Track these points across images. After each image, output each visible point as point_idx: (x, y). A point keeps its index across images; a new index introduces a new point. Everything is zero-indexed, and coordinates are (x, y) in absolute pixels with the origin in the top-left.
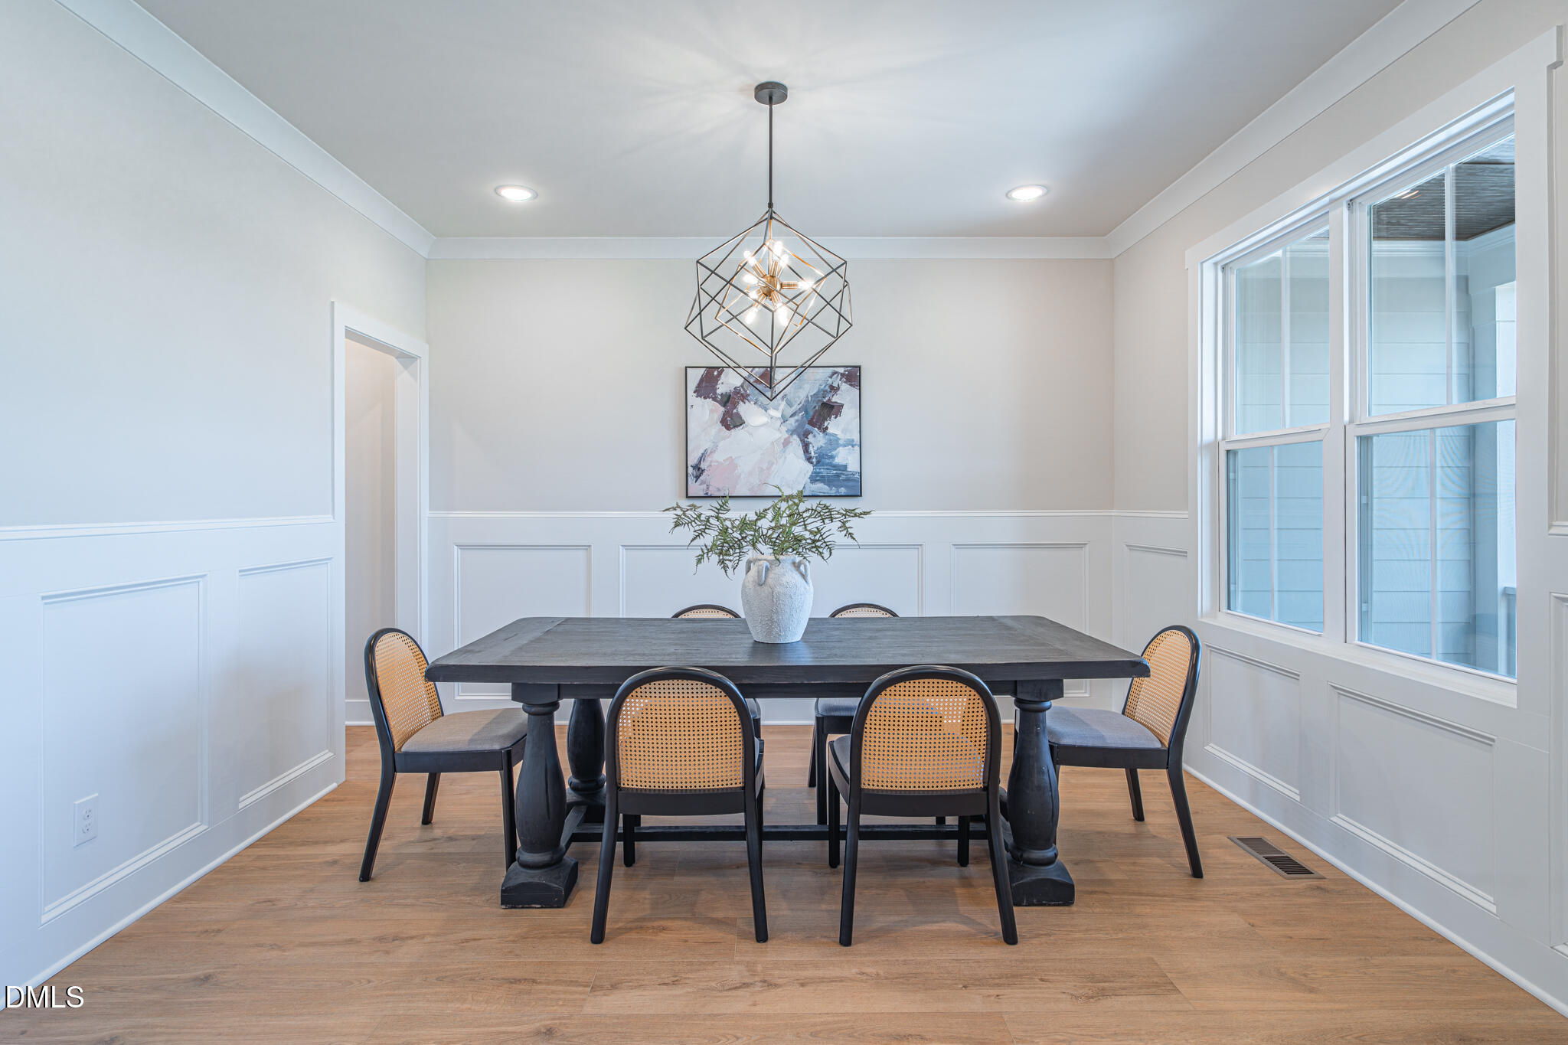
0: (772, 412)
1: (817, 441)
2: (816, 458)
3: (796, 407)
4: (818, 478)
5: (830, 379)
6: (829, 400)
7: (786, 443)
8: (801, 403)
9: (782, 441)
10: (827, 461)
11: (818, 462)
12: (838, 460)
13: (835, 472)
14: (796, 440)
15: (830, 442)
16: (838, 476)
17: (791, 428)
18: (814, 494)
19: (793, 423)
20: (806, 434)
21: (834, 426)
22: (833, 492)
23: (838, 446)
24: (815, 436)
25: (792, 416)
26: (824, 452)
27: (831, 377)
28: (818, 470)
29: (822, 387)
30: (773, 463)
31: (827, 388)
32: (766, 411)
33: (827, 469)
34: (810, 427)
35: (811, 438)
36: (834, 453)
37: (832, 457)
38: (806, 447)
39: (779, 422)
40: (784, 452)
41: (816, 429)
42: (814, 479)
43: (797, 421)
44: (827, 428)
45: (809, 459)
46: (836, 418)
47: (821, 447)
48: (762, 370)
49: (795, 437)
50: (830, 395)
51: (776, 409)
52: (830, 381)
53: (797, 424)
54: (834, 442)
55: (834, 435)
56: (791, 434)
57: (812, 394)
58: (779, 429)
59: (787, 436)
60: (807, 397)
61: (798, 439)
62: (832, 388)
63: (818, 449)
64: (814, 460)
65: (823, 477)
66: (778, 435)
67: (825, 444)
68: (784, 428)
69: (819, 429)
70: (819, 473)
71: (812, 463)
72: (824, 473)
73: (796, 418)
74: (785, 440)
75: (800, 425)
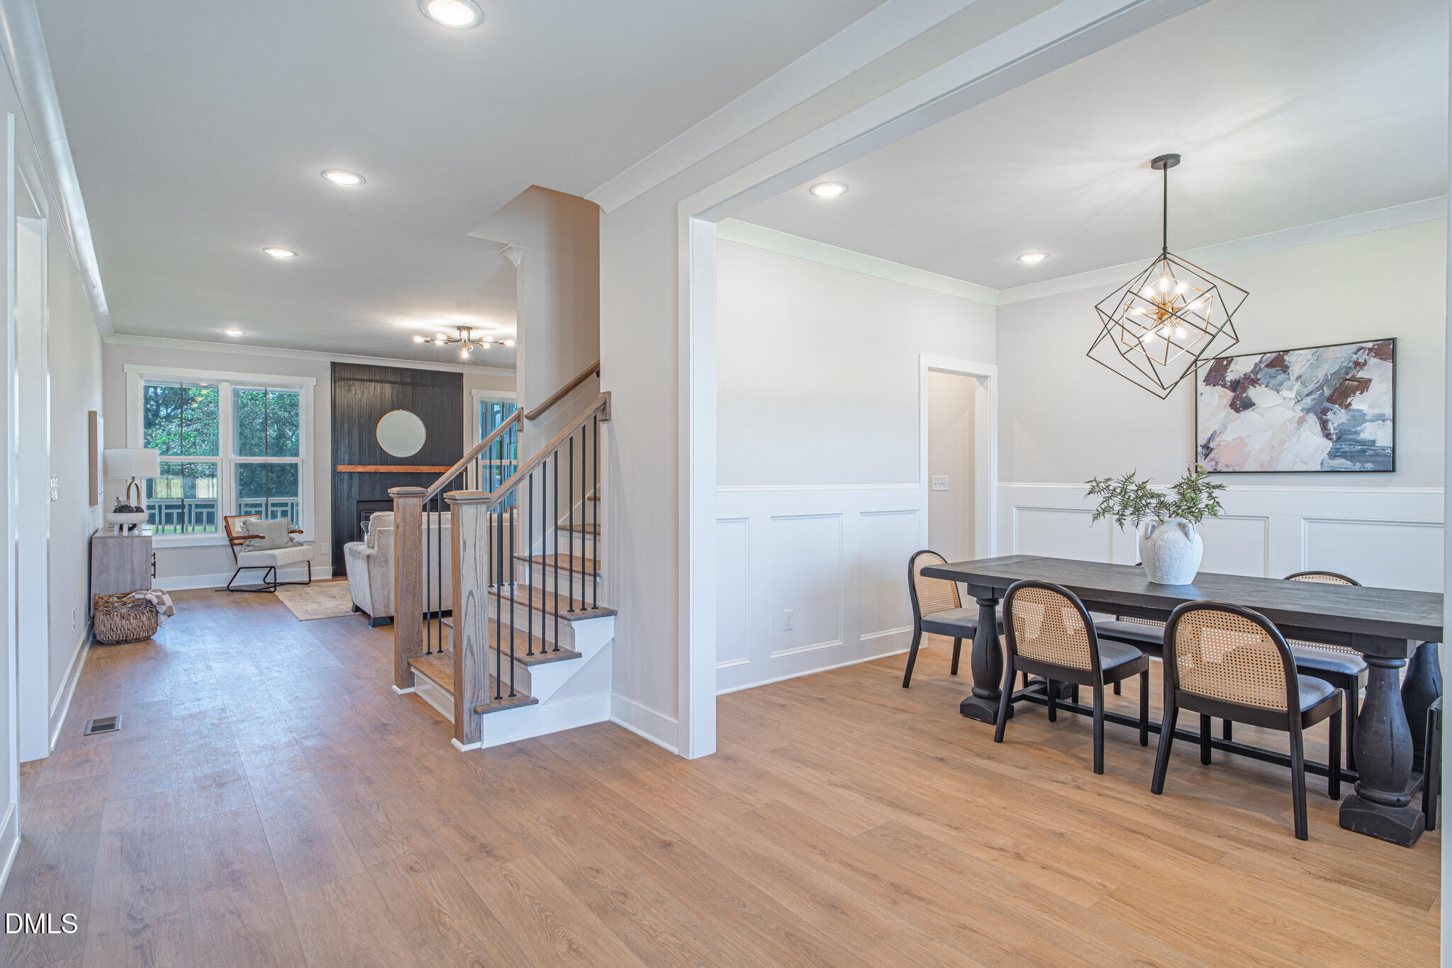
0: (1285, 393)
1: (1338, 418)
2: (1337, 434)
3: (1312, 387)
4: (1339, 454)
5: (1354, 356)
6: (1353, 376)
7: (1301, 422)
8: (1318, 382)
9: (1297, 419)
10: (1350, 437)
11: (1339, 438)
12: (1363, 436)
13: (1360, 447)
14: (1312, 420)
15: (1354, 418)
16: (1363, 451)
17: (1306, 406)
18: (1333, 469)
19: (1309, 402)
20: (1325, 411)
21: (1359, 402)
22: (1358, 467)
23: (1364, 421)
24: (1335, 413)
25: (1307, 395)
26: (1346, 428)
27: (1356, 353)
28: (1338, 446)
29: (1345, 364)
30: (1285, 441)
31: (1351, 364)
32: (1278, 393)
33: (1350, 445)
34: (1329, 405)
35: (1330, 415)
36: (1359, 428)
37: (1357, 433)
38: (1324, 425)
39: (1293, 402)
40: (1299, 429)
41: (1337, 406)
42: (1333, 455)
43: (1314, 399)
44: (1350, 404)
45: (1328, 436)
46: (1361, 393)
47: (1343, 423)
48: (1274, 355)
49: (1311, 415)
50: (1354, 372)
51: (1290, 389)
52: (1355, 358)
53: (1313, 402)
54: (1360, 418)
55: (1358, 411)
56: (1307, 413)
57: (1332, 372)
58: (1293, 409)
59: (1302, 414)
60: (1326, 375)
61: (1315, 417)
62: (1357, 364)
63: (1339, 425)
64: (1334, 437)
65: (1346, 452)
66: (1291, 414)
67: (1348, 420)
68: (1298, 408)
69: (1340, 406)
70: (1340, 448)
71: (1331, 439)
72: (1346, 448)
73: (1313, 396)
74: (1300, 418)
75: (1318, 402)
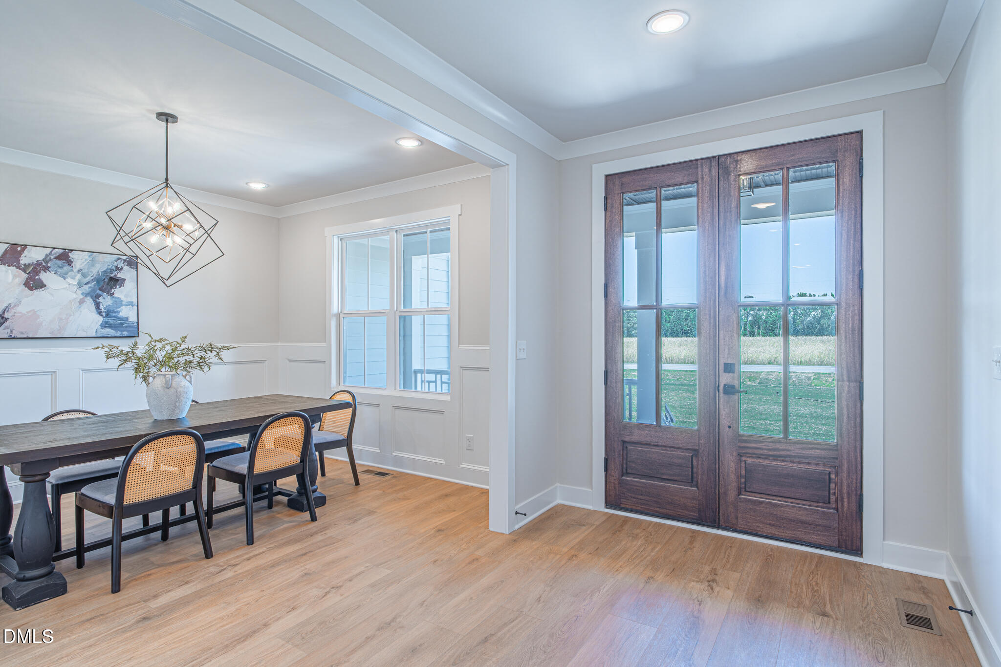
0: (69, 280)
1: (106, 301)
2: (106, 312)
3: (89, 279)
4: (107, 325)
5: (115, 262)
6: (115, 275)
7: (81, 302)
8: (93, 276)
9: (79, 300)
10: (114, 315)
11: (107, 315)
12: (121, 315)
13: (119, 322)
14: (89, 301)
15: (116, 303)
16: (122, 324)
17: (84, 291)
18: (104, 335)
19: (88, 290)
20: (98, 296)
21: (118, 292)
22: (119, 334)
23: (122, 305)
24: (104, 298)
25: (86, 284)
26: (111, 309)
27: (116, 261)
28: (107, 320)
29: (110, 267)
30: (70, 315)
31: (114, 268)
32: (65, 279)
33: (114, 320)
34: (101, 293)
35: (101, 299)
36: (119, 309)
37: (118, 312)
38: (97, 305)
39: (75, 288)
40: (80, 308)
41: (105, 294)
42: (104, 325)
43: (91, 287)
44: (113, 294)
45: (100, 313)
46: (120, 287)
47: (109, 305)
48: (62, 251)
49: (89, 298)
50: (116, 273)
51: (73, 278)
52: (116, 264)
53: (90, 289)
54: (119, 303)
55: (118, 298)
56: (86, 296)
57: (102, 271)
58: (75, 292)
59: (82, 297)
60: (98, 272)
61: (91, 300)
62: (117, 268)
63: (107, 306)
64: (104, 314)
65: (110, 324)
66: (75, 296)
67: (112, 303)
68: (80, 292)
69: (108, 293)
70: (108, 322)
71: (102, 315)
72: (111, 322)
73: (89, 285)
74: (81, 299)
75: (94, 290)
